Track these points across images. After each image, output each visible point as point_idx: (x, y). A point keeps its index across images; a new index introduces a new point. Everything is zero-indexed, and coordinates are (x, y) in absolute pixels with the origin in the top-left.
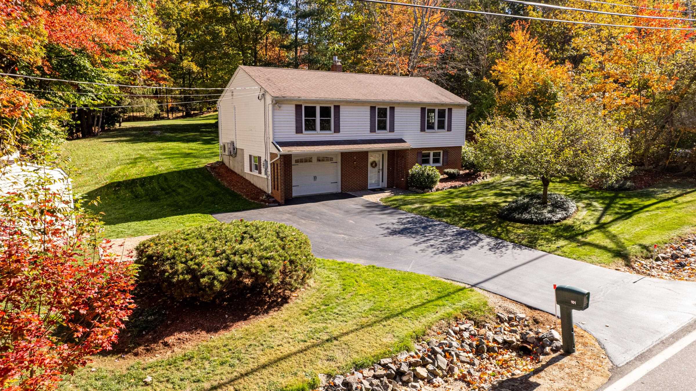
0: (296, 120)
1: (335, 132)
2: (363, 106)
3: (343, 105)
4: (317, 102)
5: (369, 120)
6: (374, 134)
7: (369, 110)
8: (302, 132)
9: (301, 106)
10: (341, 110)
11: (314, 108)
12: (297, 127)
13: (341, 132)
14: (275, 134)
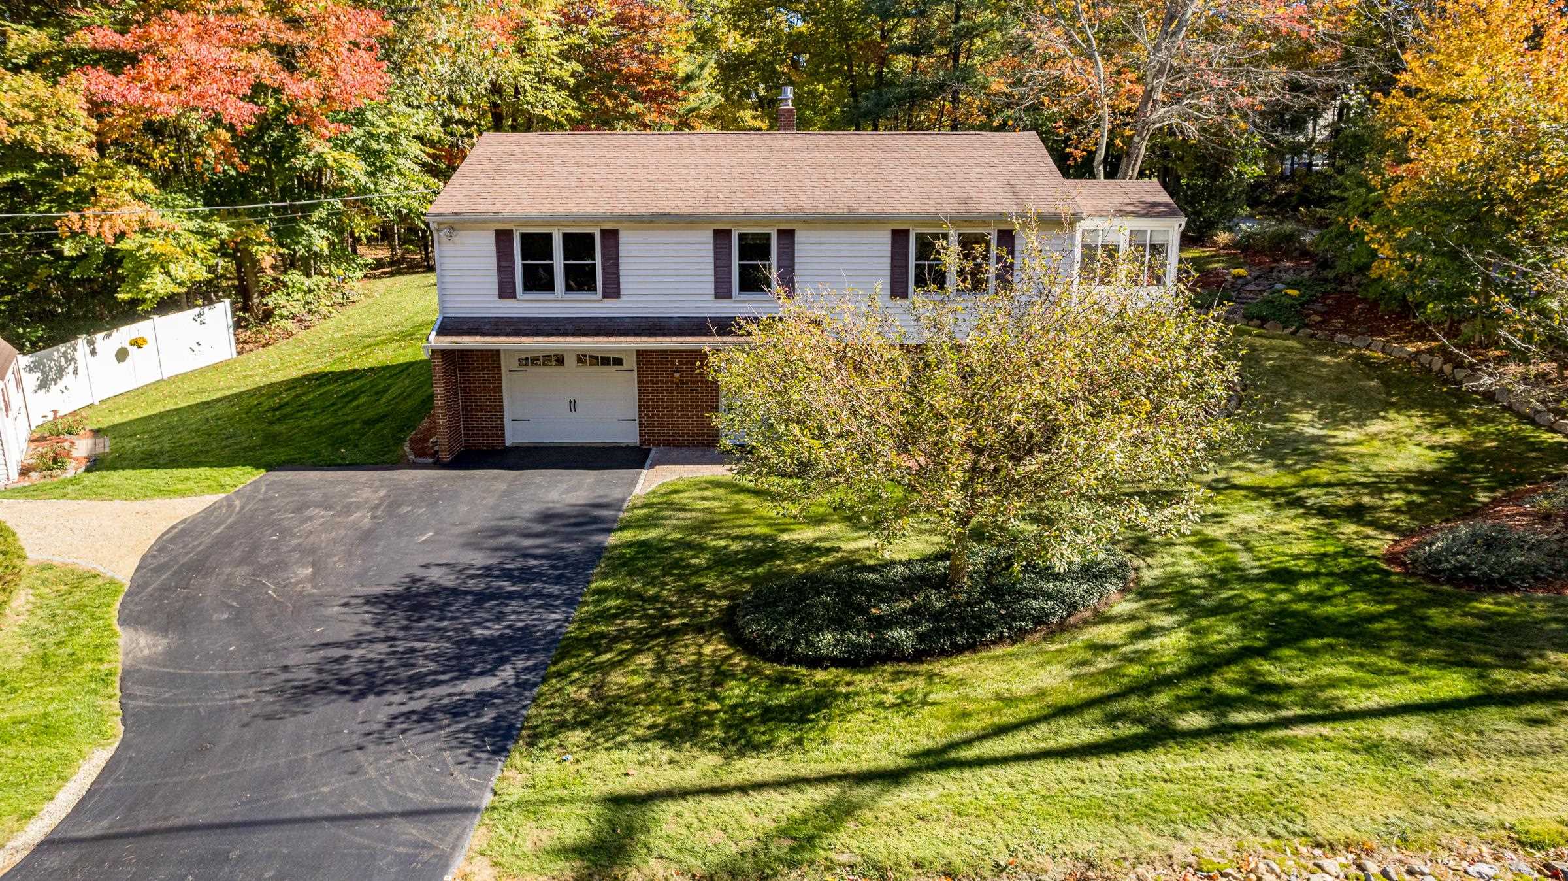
0: (499, 267)
1: (604, 297)
2: (691, 229)
3: (629, 229)
4: (555, 221)
5: (712, 266)
6: (725, 303)
7: (712, 240)
8: (514, 296)
9: (509, 233)
10: (621, 241)
11: (549, 236)
12: (501, 285)
13: (623, 298)
14: (448, 298)
